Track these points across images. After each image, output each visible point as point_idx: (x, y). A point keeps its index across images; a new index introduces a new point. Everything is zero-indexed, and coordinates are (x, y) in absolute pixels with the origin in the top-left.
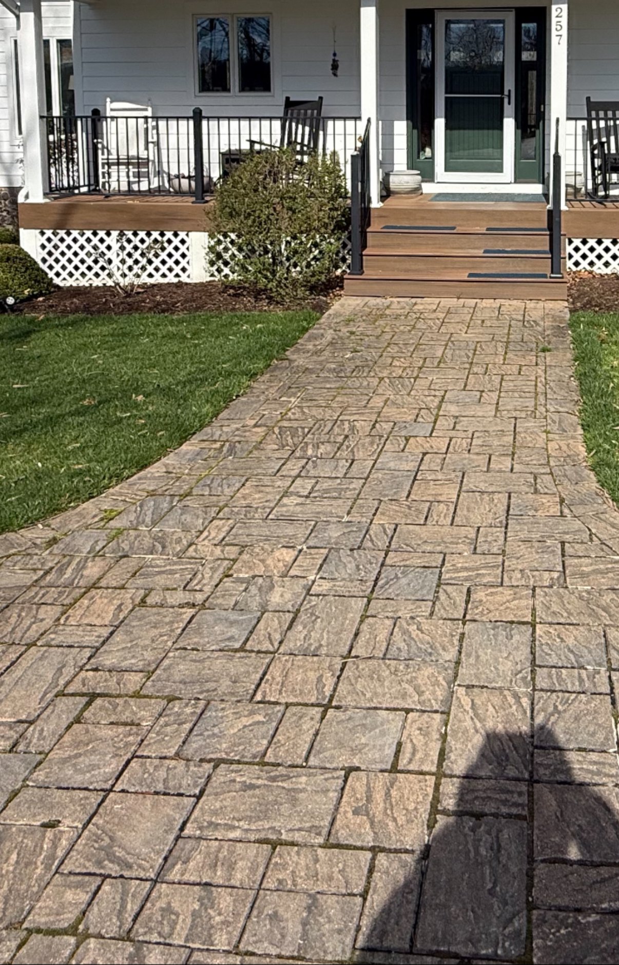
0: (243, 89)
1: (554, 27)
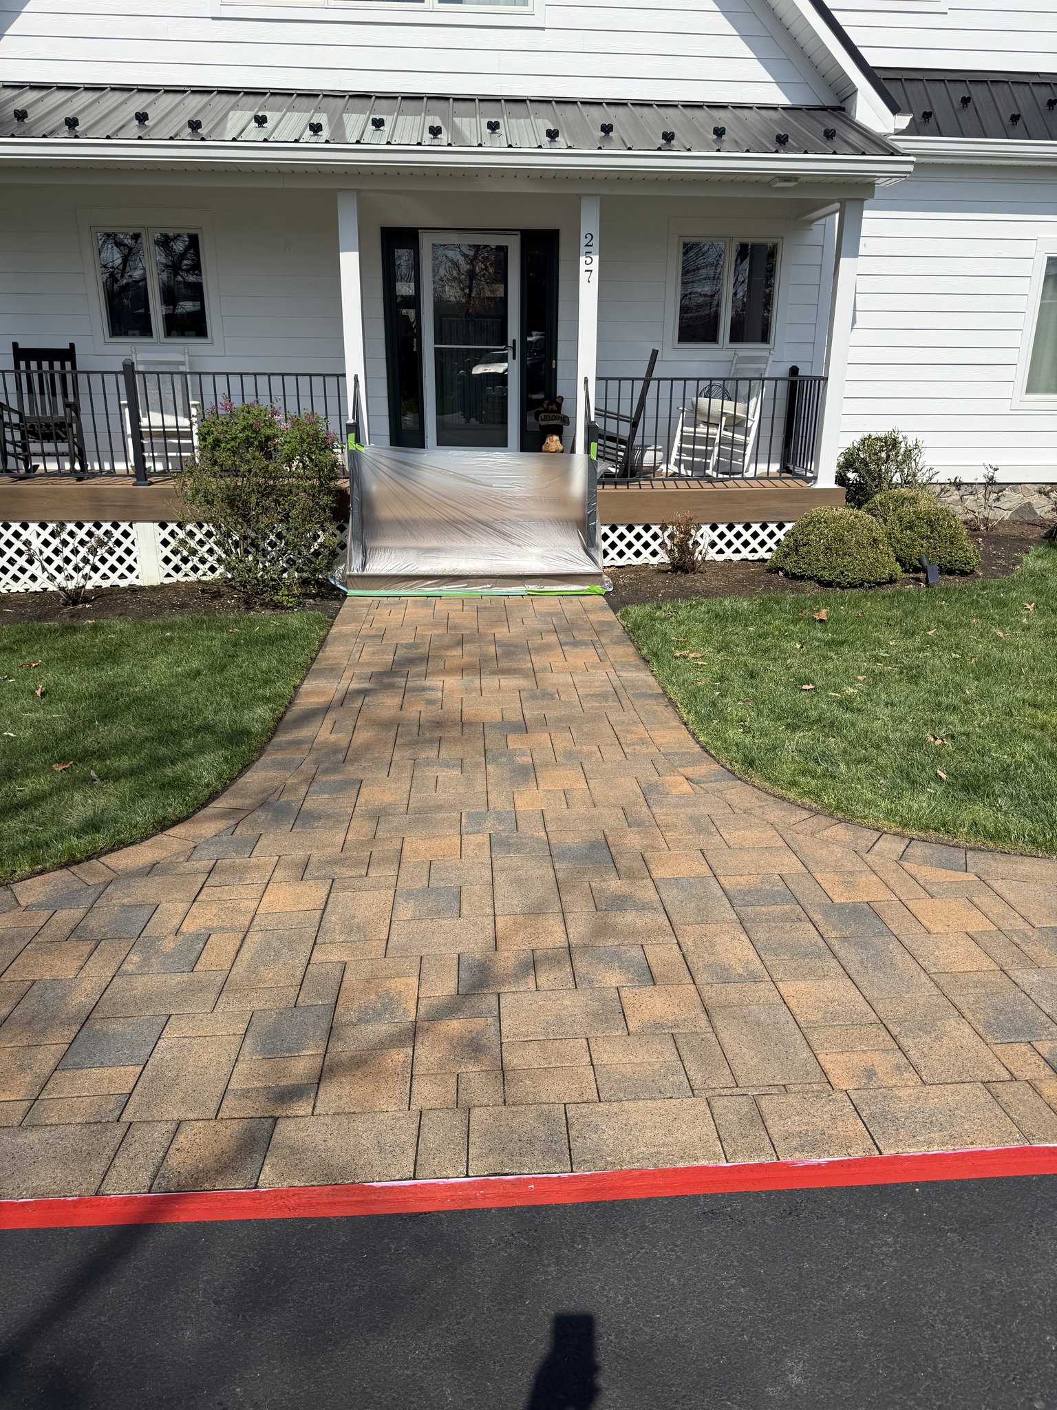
0: (168, 333)
1: (583, 259)
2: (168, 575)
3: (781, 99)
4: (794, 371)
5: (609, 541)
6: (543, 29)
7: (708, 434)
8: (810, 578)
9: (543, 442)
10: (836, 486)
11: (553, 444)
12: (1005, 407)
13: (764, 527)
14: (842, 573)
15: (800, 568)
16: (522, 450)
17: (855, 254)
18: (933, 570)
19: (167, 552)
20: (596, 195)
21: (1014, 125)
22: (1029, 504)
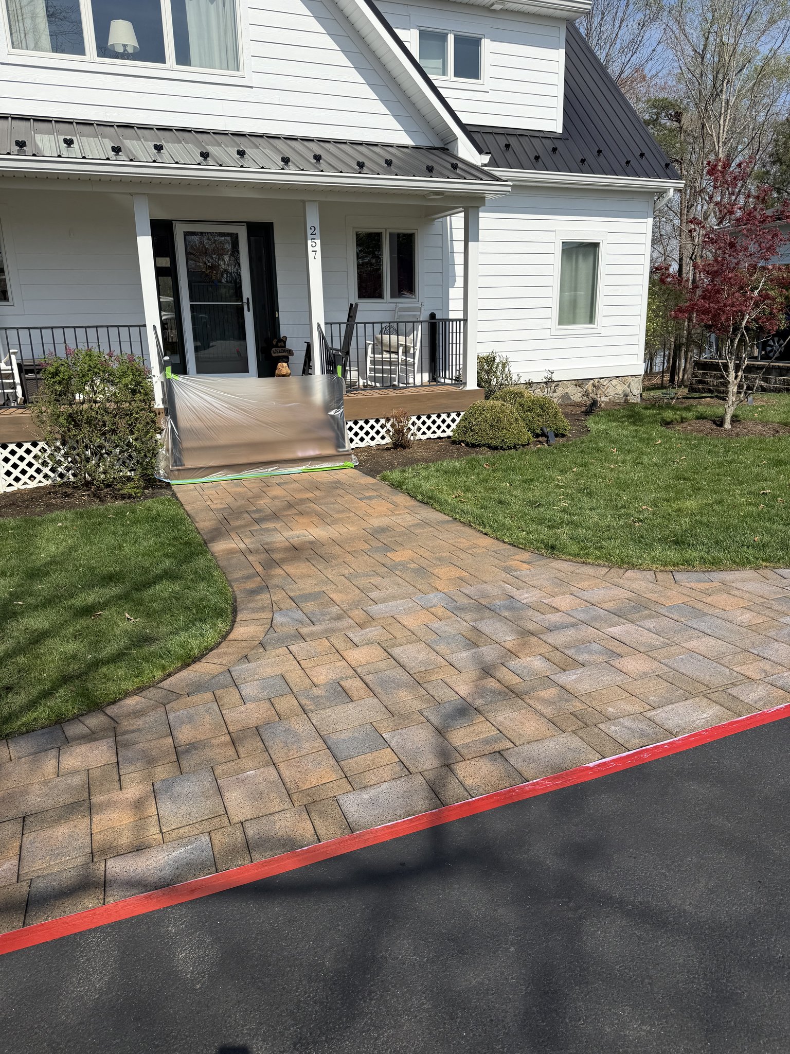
1: (309, 242)
2: (10, 485)
3: (409, 142)
4: (433, 316)
5: (353, 432)
6: (252, 87)
7: (390, 358)
8: (484, 445)
9: (275, 368)
10: (478, 388)
11: (284, 369)
12: (547, 334)
13: (439, 416)
14: (503, 440)
15: (477, 439)
16: (259, 376)
17: (477, 240)
18: (551, 435)
19: (8, 467)
20: (315, 201)
21: (537, 162)
22: (567, 393)
